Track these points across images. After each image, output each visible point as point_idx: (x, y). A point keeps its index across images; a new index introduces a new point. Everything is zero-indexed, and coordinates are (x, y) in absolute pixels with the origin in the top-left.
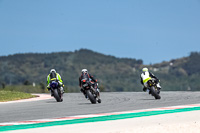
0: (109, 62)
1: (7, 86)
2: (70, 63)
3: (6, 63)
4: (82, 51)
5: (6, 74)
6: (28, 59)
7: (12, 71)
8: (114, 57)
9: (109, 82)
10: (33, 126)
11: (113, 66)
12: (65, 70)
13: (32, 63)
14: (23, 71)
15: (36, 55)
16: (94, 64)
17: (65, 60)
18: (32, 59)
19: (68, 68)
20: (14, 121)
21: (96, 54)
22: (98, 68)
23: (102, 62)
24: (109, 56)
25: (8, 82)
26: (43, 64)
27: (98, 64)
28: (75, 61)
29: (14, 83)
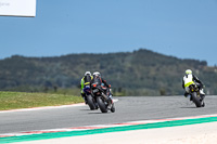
0: (170, 64)
1: (59, 89)
2: (128, 65)
3: (58, 65)
4: (141, 51)
5: (58, 76)
6: (83, 60)
7: (66, 73)
8: (175, 58)
9: (170, 85)
10: (88, 132)
11: (175, 67)
12: (123, 72)
13: (87, 64)
14: (77, 72)
15: (92, 56)
16: (153, 65)
17: (123, 61)
18: (87, 60)
19: (126, 69)
20: (67, 127)
21: (156, 54)
22: (158, 70)
23: (163, 63)
24: (170, 57)
25: (60, 85)
26: (98, 65)
27: (158, 65)
28: (133, 62)
29: (67, 86)
